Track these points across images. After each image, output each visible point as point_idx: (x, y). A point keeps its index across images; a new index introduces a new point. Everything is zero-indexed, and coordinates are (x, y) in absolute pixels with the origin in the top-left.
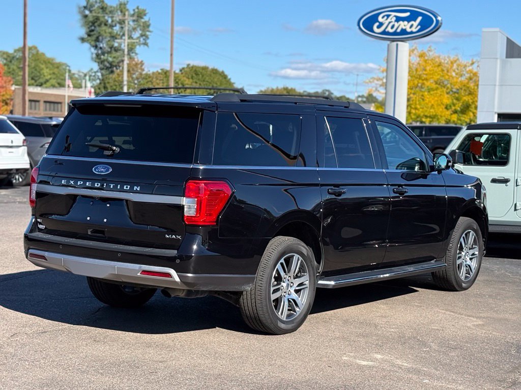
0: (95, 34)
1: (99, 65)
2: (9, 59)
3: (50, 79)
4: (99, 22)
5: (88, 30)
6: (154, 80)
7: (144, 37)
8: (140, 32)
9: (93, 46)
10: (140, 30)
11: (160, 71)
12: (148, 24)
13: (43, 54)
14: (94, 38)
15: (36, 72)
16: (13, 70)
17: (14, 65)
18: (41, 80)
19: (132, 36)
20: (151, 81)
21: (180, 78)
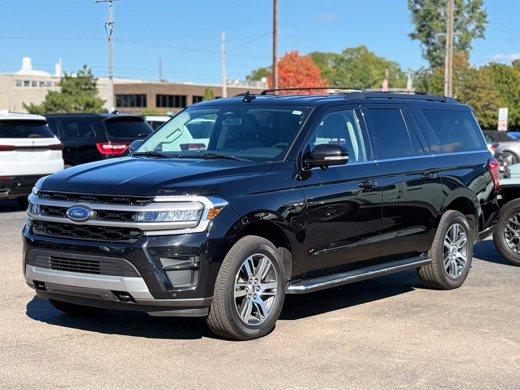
0: (426, 30)
1: (430, 62)
2: (338, 62)
3: (379, 79)
4: (430, 16)
5: (419, 26)
6: (480, 75)
7: (480, 29)
8: (476, 24)
9: (424, 42)
10: (476, 21)
11: (488, 65)
12: (485, 14)
13: (372, 54)
14: (425, 34)
15: (364, 73)
16: (342, 72)
17: (342, 67)
18: (370, 82)
19: (467, 28)
20: (477, 77)
21: (510, 72)
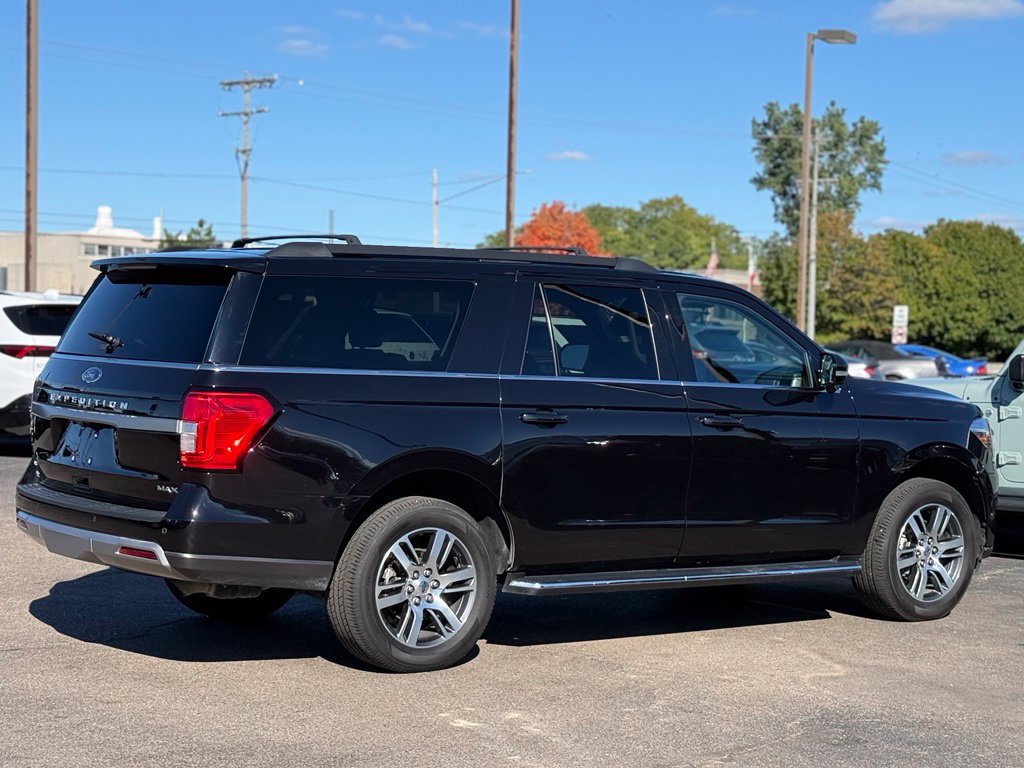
0: (782, 172)
1: (788, 228)
2: (633, 224)
3: (702, 254)
4: (789, 150)
5: (771, 166)
6: (870, 250)
7: (873, 173)
8: (866, 164)
9: (780, 194)
10: (867, 160)
11: (883, 233)
12: (881, 148)
13: (692, 211)
14: (781, 178)
15: (676, 243)
16: (640, 241)
17: (641, 232)
18: (687, 258)
19: (852, 172)
20: (863, 253)
21: (920, 246)
